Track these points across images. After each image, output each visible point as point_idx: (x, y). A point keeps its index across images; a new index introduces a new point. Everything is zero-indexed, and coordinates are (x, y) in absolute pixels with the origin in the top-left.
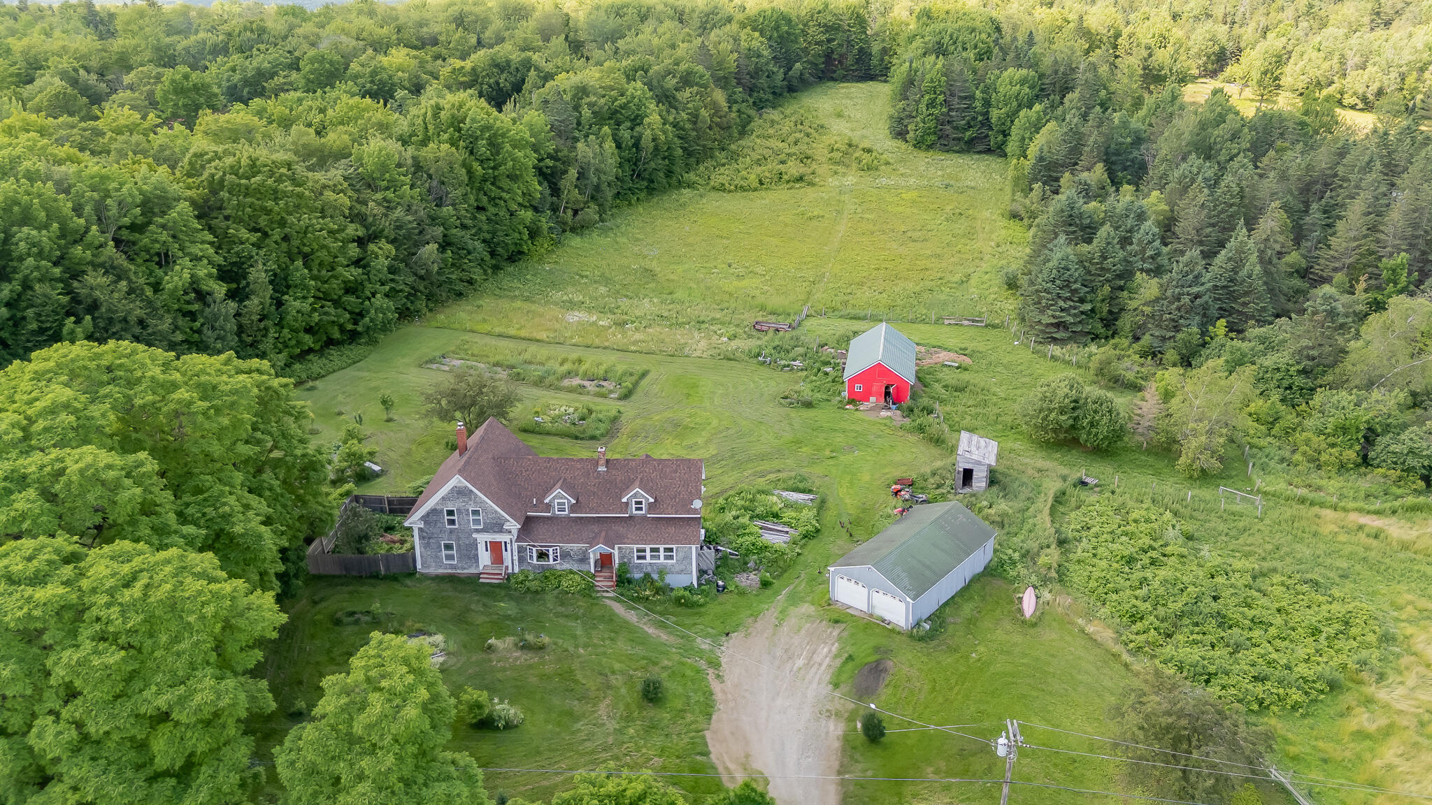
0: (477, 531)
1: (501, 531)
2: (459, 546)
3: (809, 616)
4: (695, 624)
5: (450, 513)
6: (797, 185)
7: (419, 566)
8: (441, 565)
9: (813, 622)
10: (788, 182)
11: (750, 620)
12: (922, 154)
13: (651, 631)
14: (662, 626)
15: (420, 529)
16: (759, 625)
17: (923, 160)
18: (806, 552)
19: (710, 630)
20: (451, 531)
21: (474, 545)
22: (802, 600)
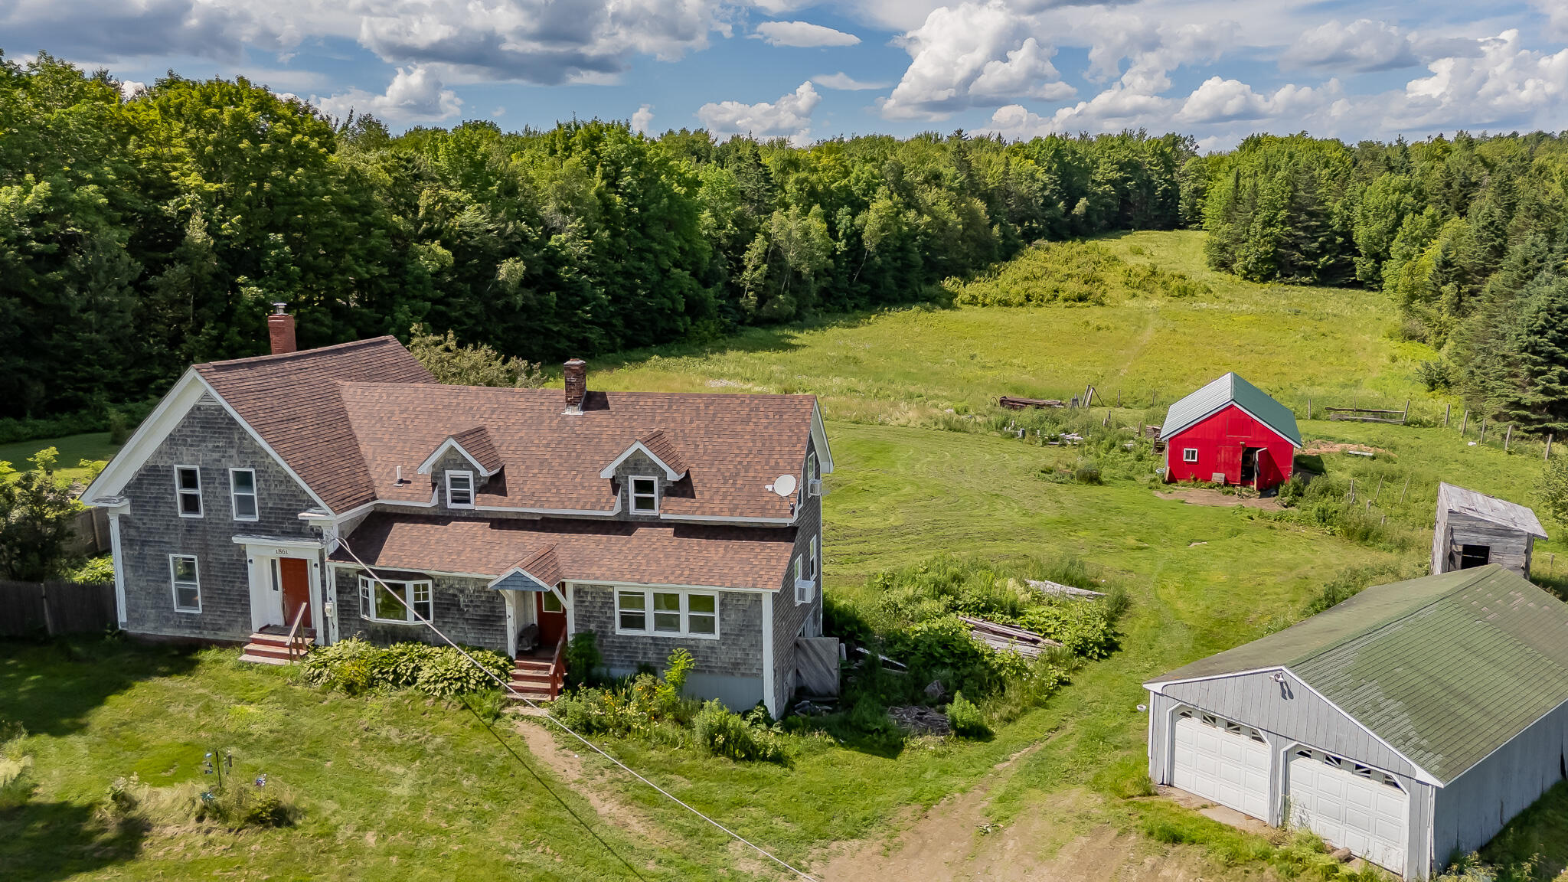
0: (247, 529)
1: (301, 531)
2: (206, 566)
3: (1085, 817)
4: (741, 804)
5: (189, 479)
6: (1080, 304)
7: (122, 617)
8: (166, 616)
9: (1097, 834)
10: (1066, 300)
11: (907, 813)
12: (1256, 287)
13: (606, 808)
14: (643, 799)
15: (124, 520)
16: (935, 825)
17: (1258, 291)
18: (1078, 680)
19: (779, 823)
20: (191, 527)
21: (239, 567)
22: (1068, 778)
